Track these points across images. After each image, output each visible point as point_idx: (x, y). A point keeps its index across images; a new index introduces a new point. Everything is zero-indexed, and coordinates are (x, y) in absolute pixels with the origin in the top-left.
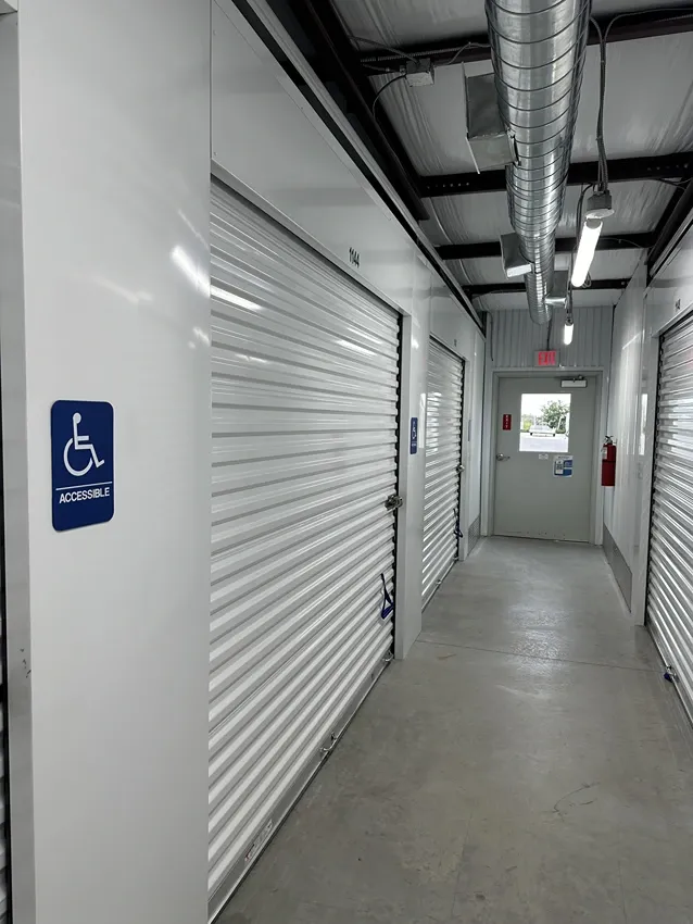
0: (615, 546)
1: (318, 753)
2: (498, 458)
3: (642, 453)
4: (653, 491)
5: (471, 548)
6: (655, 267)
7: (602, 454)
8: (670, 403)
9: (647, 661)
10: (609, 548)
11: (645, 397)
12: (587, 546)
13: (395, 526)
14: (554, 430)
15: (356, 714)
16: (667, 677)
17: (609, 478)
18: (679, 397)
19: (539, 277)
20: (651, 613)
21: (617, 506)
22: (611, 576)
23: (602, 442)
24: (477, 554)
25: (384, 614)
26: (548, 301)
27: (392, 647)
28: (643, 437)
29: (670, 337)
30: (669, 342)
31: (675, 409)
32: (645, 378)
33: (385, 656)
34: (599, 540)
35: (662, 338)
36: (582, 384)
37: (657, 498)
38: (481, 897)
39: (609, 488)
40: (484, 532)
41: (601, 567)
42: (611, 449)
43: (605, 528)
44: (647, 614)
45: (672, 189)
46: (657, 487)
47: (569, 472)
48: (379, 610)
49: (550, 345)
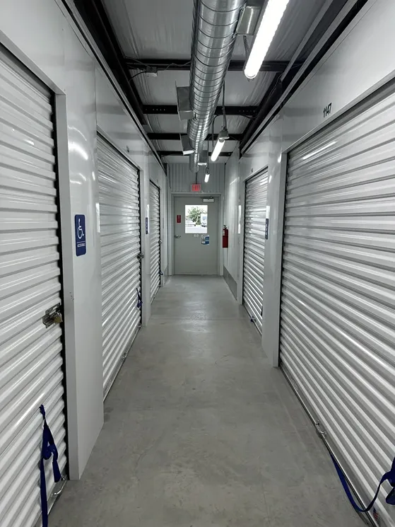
0: (229, 274)
1: (121, 359)
2: (175, 237)
3: (239, 232)
4: (244, 247)
5: (166, 281)
6: (243, 150)
7: (222, 233)
8: (250, 210)
9: (244, 316)
10: (227, 276)
11: (240, 207)
12: (217, 276)
13: (140, 267)
14: (195, 223)
15: (131, 347)
16: (252, 321)
17: (226, 245)
18: (255, 208)
19: (196, 155)
20: (245, 299)
21: (229, 257)
22: (228, 288)
23: (222, 228)
24: (168, 283)
25: (138, 306)
26: (199, 164)
27: (141, 321)
28: (239, 225)
29: (249, 182)
30: (249, 184)
31: (252, 213)
32: (240, 198)
33: (139, 325)
34: (222, 273)
35: (246, 182)
36: (212, 200)
37: (246, 251)
38: (194, 389)
39: (225, 249)
40: (170, 274)
41: (224, 285)
42: (226, 231)
43: (224, 268)
44: (243, 299)
45: (249, 120)
46: (246, 246)
47: (207, 243)
48: (136, 304)
49: (197, 182)
